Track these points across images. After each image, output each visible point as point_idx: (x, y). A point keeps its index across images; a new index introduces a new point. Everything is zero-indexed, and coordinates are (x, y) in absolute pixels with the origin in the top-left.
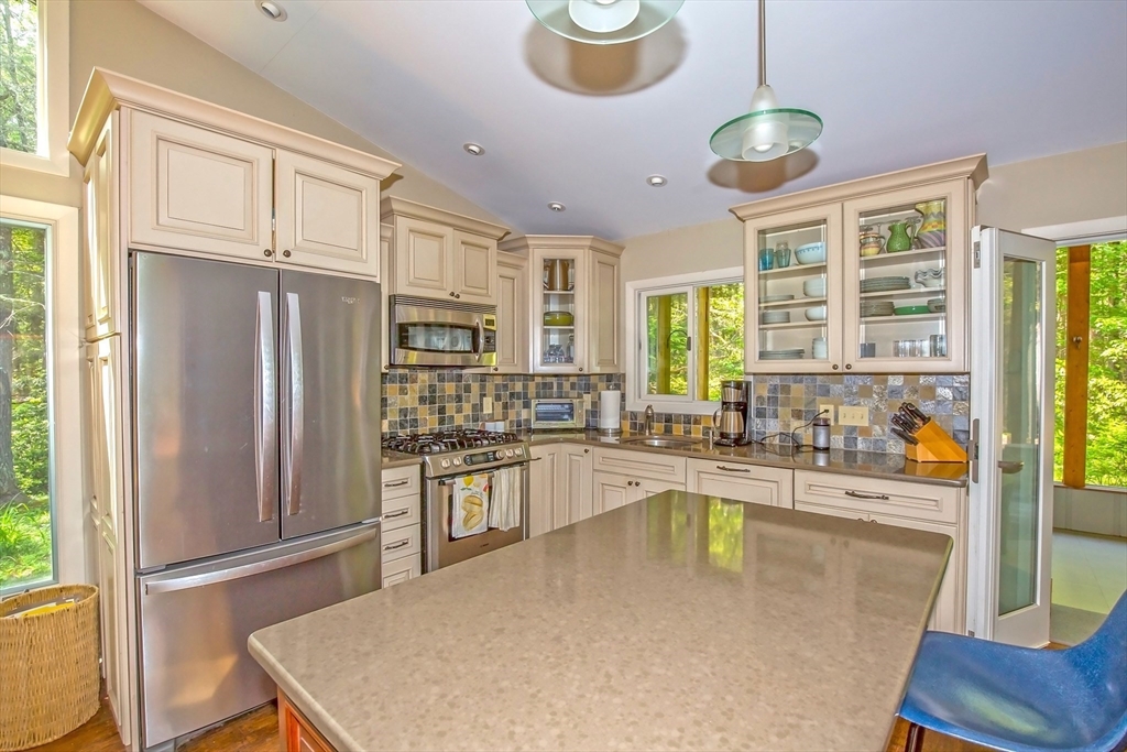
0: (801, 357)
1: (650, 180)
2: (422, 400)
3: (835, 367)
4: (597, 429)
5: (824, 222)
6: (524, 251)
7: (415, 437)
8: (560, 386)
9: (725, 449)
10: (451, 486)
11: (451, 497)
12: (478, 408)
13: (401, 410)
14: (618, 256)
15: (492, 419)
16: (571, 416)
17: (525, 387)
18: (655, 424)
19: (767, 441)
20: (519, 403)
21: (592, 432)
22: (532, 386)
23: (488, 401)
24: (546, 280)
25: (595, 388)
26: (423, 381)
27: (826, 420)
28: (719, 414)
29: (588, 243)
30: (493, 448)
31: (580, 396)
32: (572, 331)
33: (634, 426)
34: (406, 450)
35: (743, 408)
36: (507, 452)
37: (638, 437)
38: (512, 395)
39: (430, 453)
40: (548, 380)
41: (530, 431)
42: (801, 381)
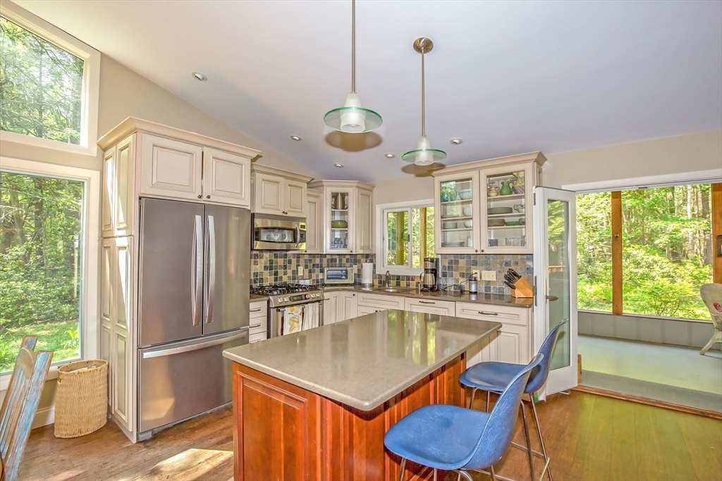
0: (463, 246)
1: (386, 155)
2: (266, 268)
3: (476, 251)
4: (360, 284)
5: (471, 179)
6: (321, 188)
7: (262, 288)
8: (340, 260)
9: (426, 293)
10: (283, 312)
11: (283, 318)
12: (295, 272)
13: (254, 273)
14: (372, 191)
15: (303, 278)
16: (347, 277)
17: (321, 261)
18: (391, 281)
19: (448, 289)
20: (317, 270)
21: (358, 285)
22: (325, 261)
23: (301, 269)
24: (333, 203)
25: (360, 261)
26: (266, 258)
27: (475, 278)
28: (423, 275)
29: (356, 184)
30: (305, 293)
31: (351, 266)
32: (347, 231)
33: (380, 282)
34: (259, 294)
35: (435, 272)
36: (312, 295)
37: (382, 288)
38: (314, 265)
39: (273, 295)
40: (334, 257)
41: (324, 285)
42: (464, 258)
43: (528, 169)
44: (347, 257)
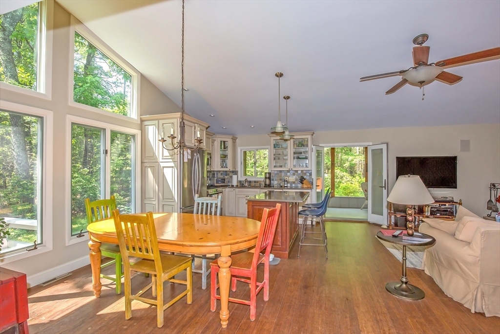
0: (282, 167)
3: (289, 169)
25: (230, 174)
28: (265, 180)
29: (230, 137)
32: (227, 159)
33: (241, 183)
35: (269, 178)
42: (282, 172)
43: (309, 137)
44: (221, 172)
